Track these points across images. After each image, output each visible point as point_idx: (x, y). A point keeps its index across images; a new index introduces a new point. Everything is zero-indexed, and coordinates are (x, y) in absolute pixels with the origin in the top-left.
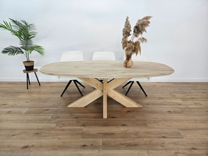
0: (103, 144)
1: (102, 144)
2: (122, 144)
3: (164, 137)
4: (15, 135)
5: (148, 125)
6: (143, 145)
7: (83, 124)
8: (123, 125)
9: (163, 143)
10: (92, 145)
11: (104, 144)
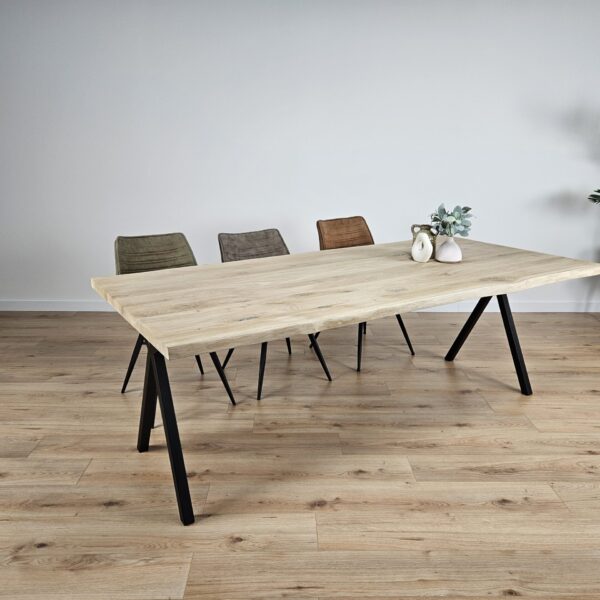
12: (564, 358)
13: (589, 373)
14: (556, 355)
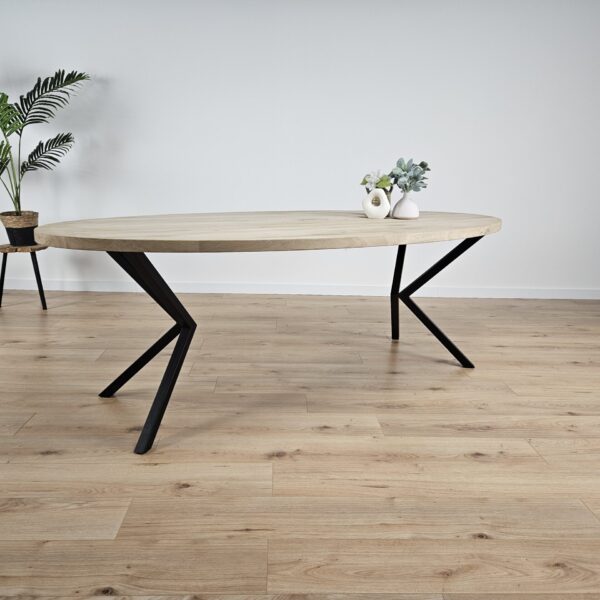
0: (381, 425)
1: (378, 425)
2: (443, 426)
3: (571, 414)
4: (89, 405)
5: (515, 391)
6: (509, 428)
7: (301, 385)
8: (434, 389)
9: (572, 426)
10: (348, 426)
11: (384, 425)
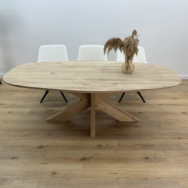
12: (176, 99)
13: (184, 105)
14: (173, 97)
